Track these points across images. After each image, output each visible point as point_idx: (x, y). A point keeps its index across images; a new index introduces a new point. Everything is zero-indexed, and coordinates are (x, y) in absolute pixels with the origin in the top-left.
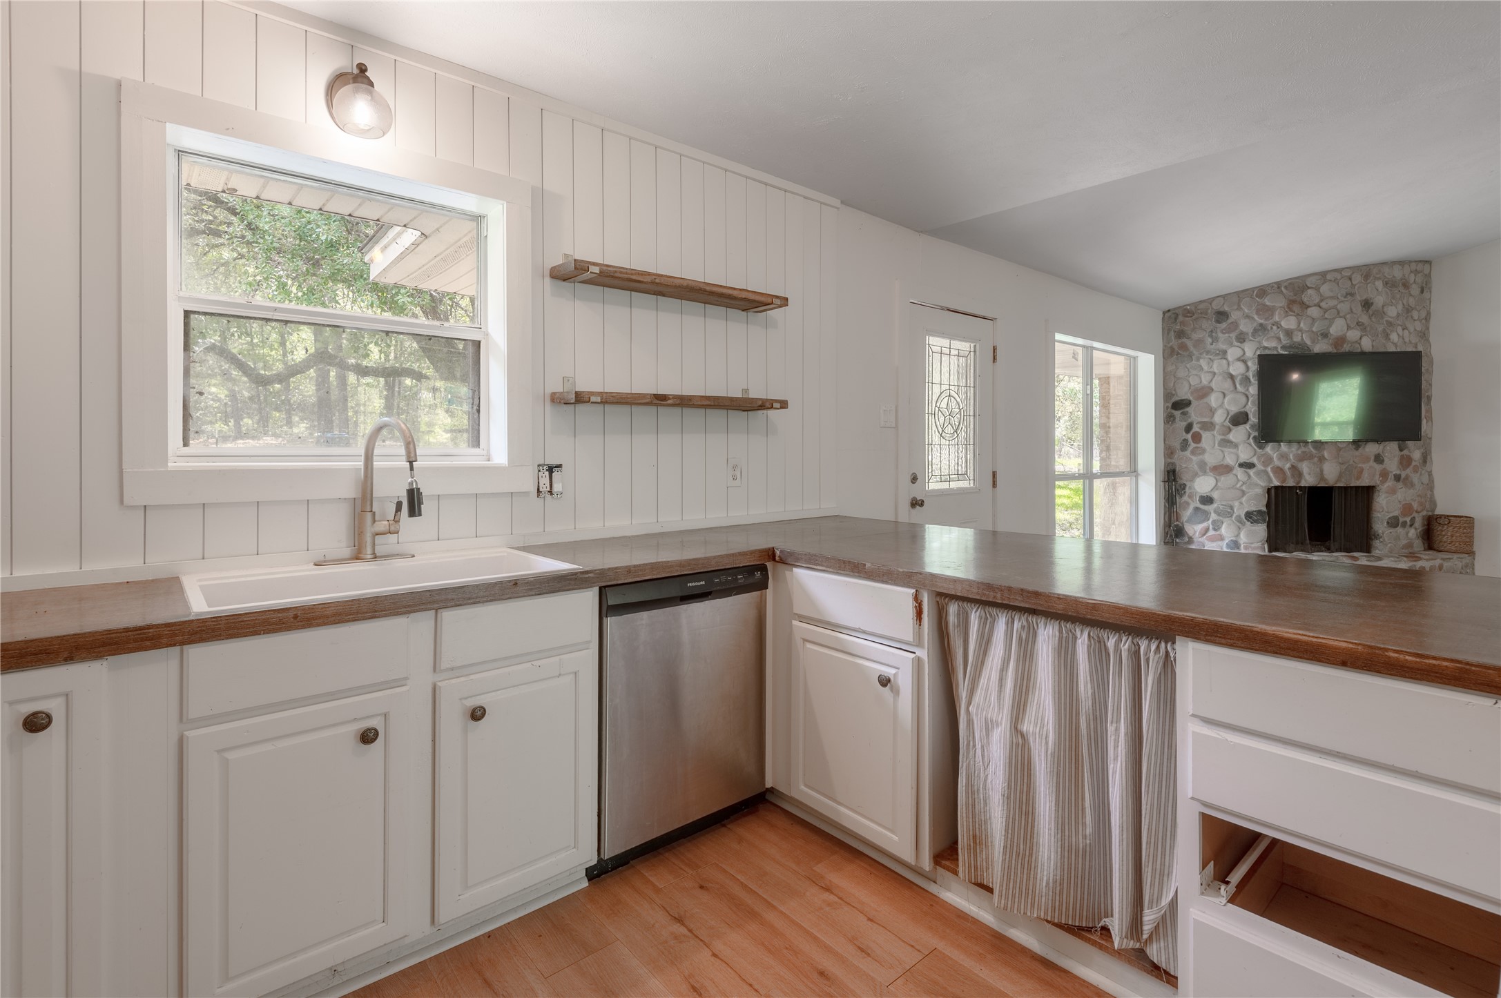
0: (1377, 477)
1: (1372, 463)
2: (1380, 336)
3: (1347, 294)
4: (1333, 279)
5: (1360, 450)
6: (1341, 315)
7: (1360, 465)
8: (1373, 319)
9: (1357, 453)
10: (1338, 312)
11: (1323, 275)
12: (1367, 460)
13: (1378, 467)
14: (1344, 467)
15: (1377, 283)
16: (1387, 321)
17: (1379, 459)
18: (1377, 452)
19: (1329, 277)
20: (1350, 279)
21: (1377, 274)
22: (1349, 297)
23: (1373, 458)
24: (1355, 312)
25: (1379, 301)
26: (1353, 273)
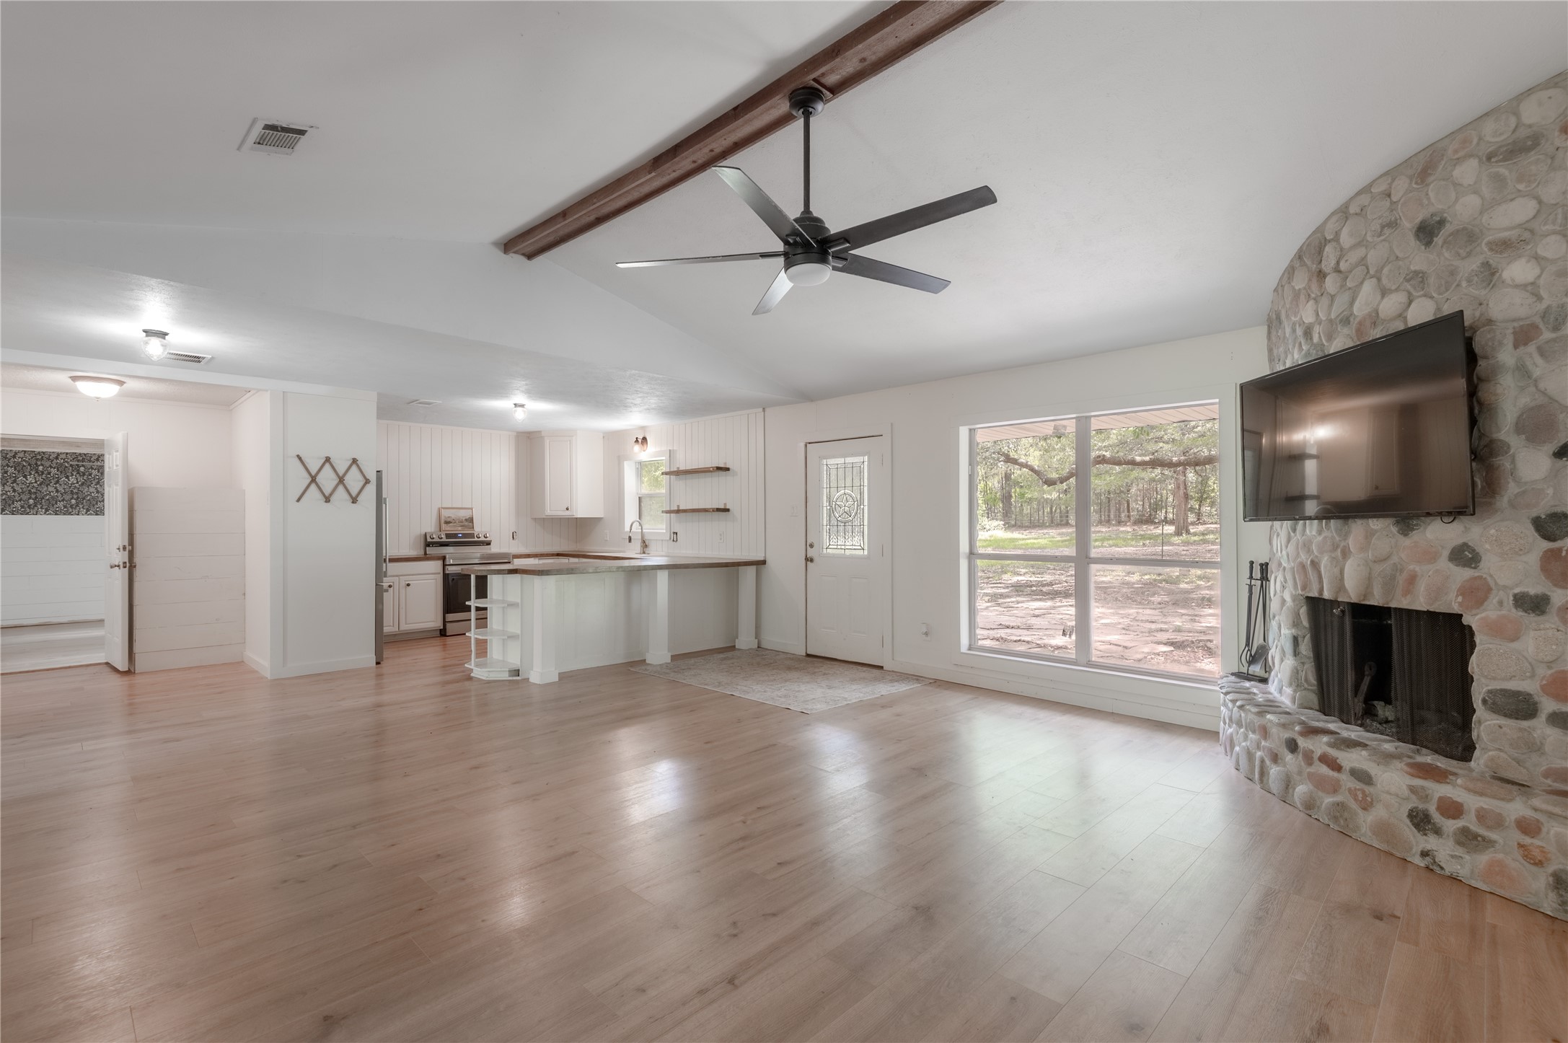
0: (1452, 595)
1: (1444, 564)
2: (1464, 284)
3: (1383, 227)
4: (1358, 211)
5: (1416, 536)
6: (1372, 272)
7: (1411, 567)
8: (1447, 255)
9: (1406, 542)
10: (1368, 272)
11: (1343, 212)
12: (1430, 557)
13: (1462, 575)
14: (1378, 568)
15: (1457, 173)
16: (1489, 243)
17: (1465, 556)
18: (1460, 541)
19: (1352, 209)
20: (1389, 196)
21: (1456, 151)
22: (1387, 231)
23: (1446, 553)
24: (1400, 255)
25: (1464, 209)
26: (1393, 180)
